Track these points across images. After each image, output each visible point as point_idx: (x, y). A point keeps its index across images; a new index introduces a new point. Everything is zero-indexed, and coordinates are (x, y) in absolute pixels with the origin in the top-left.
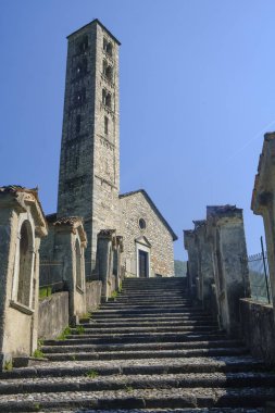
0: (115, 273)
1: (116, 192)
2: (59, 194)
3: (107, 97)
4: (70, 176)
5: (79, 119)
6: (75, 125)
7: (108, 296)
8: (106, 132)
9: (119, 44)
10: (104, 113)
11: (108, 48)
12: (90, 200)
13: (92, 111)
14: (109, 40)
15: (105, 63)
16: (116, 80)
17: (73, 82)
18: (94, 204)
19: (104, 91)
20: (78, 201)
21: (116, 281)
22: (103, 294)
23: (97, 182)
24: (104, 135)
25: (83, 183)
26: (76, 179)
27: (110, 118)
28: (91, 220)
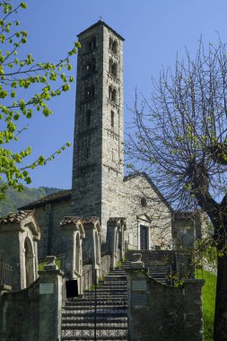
0: (120, 247)
1: (121, 177)
2: (74, 178)
3: (113, 92)
4: (82, 163)
5: (89, 114)
6: (86, 119)
7: (115, 266)
8: (112, 125)
9: (123, 40)
10: (110, 107)
11: (113, 45)
12: (99, 186)
13: (101, 107)
14: (115, 38)
15: (111, 61)
16: (121, 75)
17: (83, 79)
18: (103, 189)
19: (110, 88)
20: (90, 186)
21: (121, 254)
22: (112, 265)
23: (105, 170)
24: (110, 128)
25: (93, 170)
26: (87, 167)
27: (115, 111)
28: (100, 203)
